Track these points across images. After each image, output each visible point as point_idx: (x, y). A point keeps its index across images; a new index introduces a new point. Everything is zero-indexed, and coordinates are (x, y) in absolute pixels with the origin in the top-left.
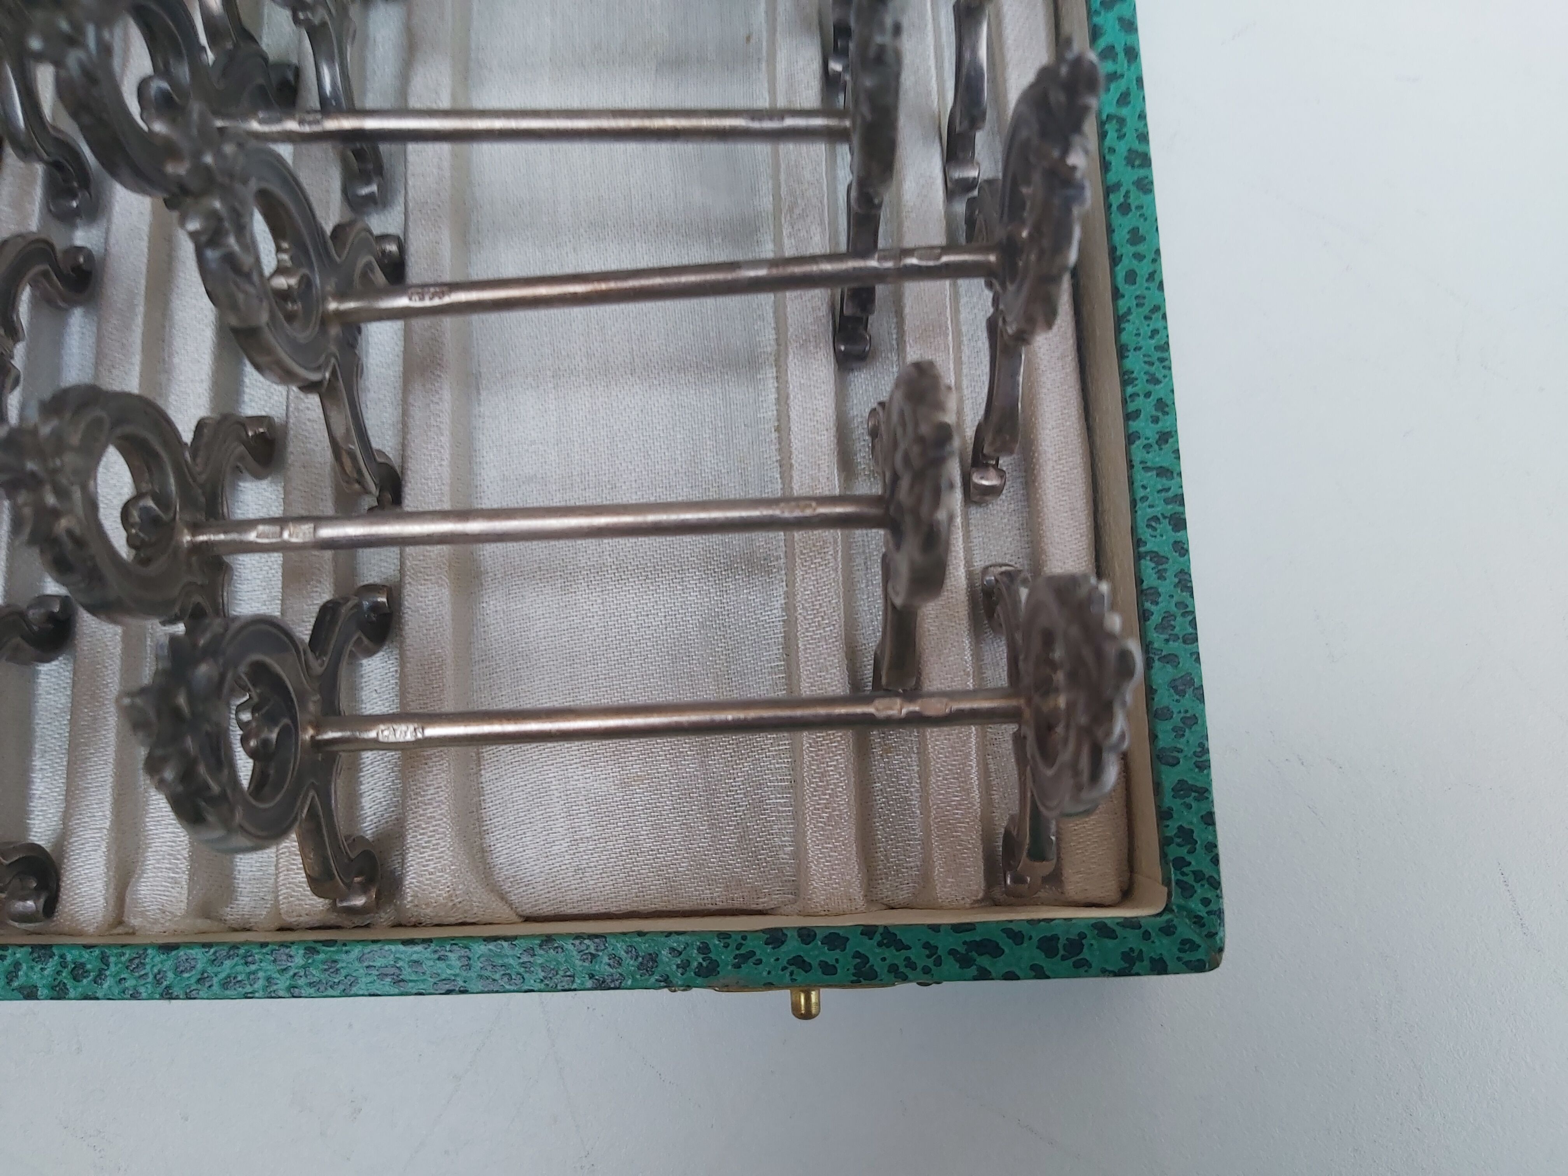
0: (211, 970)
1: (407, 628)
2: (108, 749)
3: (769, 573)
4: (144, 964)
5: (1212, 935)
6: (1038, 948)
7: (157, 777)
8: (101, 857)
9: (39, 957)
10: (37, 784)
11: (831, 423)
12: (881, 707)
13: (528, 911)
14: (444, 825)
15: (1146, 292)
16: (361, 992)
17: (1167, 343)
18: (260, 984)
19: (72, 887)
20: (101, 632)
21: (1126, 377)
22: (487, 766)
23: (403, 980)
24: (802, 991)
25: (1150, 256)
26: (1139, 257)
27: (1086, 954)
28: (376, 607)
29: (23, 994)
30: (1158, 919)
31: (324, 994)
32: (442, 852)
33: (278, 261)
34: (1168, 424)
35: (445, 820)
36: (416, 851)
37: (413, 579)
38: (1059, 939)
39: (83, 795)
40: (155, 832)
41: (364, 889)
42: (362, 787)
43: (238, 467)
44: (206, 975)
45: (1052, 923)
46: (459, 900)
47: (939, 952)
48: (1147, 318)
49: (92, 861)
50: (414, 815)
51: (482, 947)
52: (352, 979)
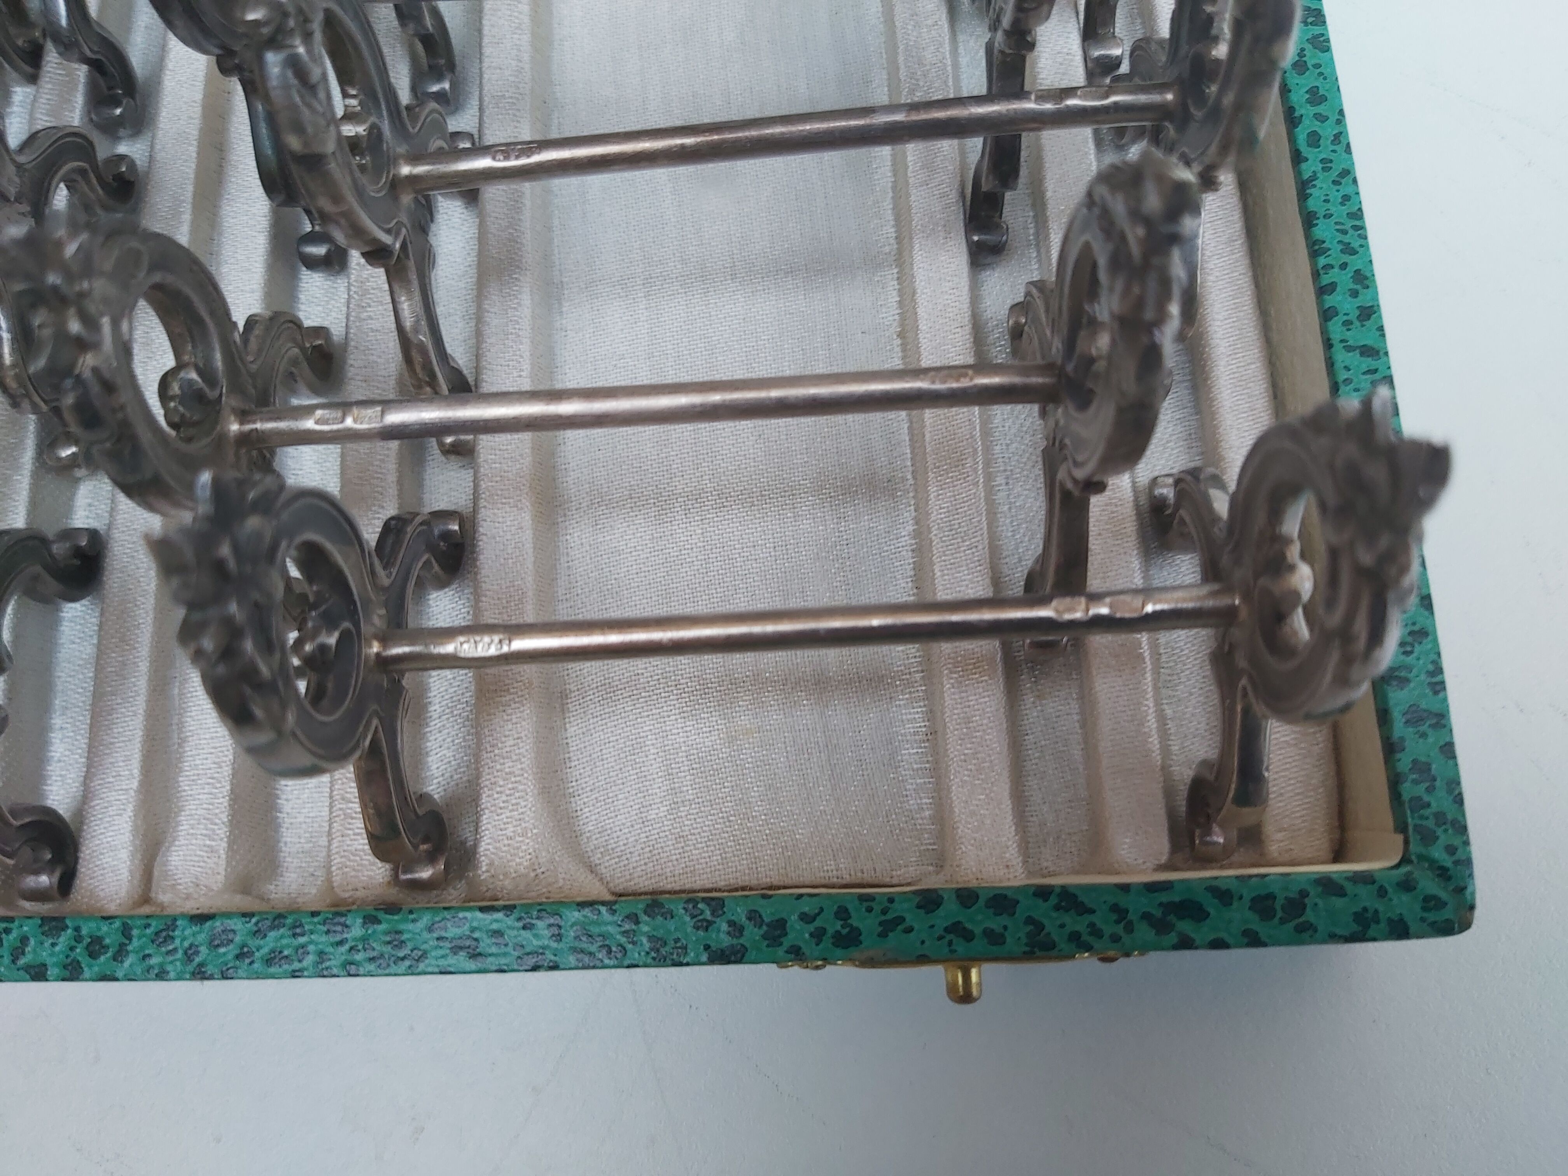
0: (253, 943)
1: (481, 557)
2: (137, 698)
3: (893, 496)
4: (173, 938)
5: (1461, 890)
6: (1250, 908)
7: (193, 647)
8: (127, 822)
9: (50, 929)
10: (56, 746)
11: (966, 319)
12: (1061, 608)
13: (621, 887)
14: (525, 781)
15: (1332, 156)
16: (430, 969)
17: (1360, 210)
18: (309, 960)
19: (92, 857)
20: (133, 567)
21: (1316, 247)
22: (572, 719)
23: (480, 954)
24: (960, 968)
25: (1334, 117)
26: (1321, 118)
27: (1309, 916)
28: (447, 535)
29: (29, 974)
30: (1395, 872)
31: (387, 971)
32: (522, 813)
33: (346, 106)
34: (1369, 297)
35: (526, 775)
36: (492, 812)
37: (489, 503)
38: (1275, 898)
39: (108, 751)
40: (190, 792)
41: (431, 858)
42: (429, 744)
43: (291, 373)
44: (246, 950)
45: (1267, 878)
46: (542, 870)
47: (1131, 916)
48: (1335, 182)
49: (116, 828)
50: (490, 771)
51: (576, 914)
52: (420, 953)
